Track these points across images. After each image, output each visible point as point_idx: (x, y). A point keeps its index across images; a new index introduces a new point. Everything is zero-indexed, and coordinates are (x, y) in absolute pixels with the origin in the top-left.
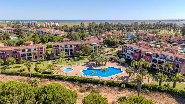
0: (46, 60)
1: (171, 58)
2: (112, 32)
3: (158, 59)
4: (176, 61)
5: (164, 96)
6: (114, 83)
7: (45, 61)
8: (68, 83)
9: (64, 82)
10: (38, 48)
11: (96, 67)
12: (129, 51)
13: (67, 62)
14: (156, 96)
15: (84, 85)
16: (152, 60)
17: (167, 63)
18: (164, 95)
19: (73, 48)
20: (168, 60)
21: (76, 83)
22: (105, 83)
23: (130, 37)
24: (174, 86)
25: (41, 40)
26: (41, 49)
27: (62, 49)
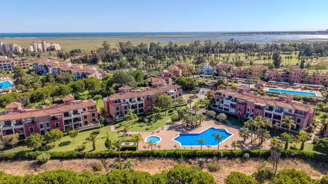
0: (103, 125)
1: (290, 111)
2: (179, 66)
3: (273, 113)
4: (296, 114)
5: (297, 162)
6: (234, 154)
7: (102, 127)
8: (169, 161)
9: (162, 159)
10: (89, 108)
11: (190, 130)
12: (228, 101)
13: (141, 126)
14: (288, 164)
15: (194, 161)
16: (264, 114)
17: (287, 118)
18: (295, 160)
19: (143, 102)
20: (286, 114)
21: (181, 159)
22: (222, 155)
23: (206, 73)
24: (302, 148)
25: (72, 89)
26: (92, 108)
27: (126, 105)
